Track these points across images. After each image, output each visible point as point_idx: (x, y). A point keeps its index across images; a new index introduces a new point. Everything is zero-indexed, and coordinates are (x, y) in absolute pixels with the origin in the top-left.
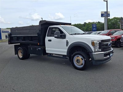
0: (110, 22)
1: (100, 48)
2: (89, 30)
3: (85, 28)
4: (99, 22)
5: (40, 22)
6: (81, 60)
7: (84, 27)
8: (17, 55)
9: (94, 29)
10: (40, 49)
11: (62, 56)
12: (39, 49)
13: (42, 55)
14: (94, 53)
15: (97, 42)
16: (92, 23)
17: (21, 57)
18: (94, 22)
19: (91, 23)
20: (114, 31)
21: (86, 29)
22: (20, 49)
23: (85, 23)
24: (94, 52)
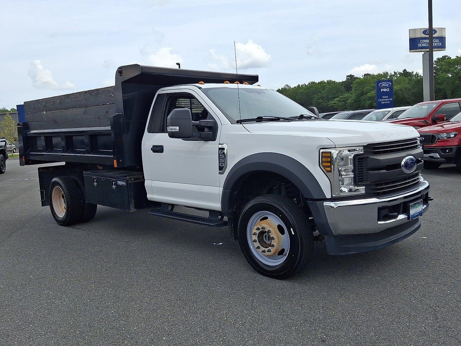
0: (452, 72)
1: (357, 181)
2: (368, 102)
3: (351, 97)
4: (406, 74)
5: (120, 71)
6: (274, 233)
7: (346, 95)
8: (48, 207)
9: (385, 100)
10: (122, 186)
11: (207, 215)
12: (120, 183)
13: (133, 210)
14: (332, 204)
15: (346, 152)
16: (379, 75)
17: (61, 213)
18: (386, 74)
19: (373, 77)
20: (457, 105)
21: (356, 101)
22: (58, 184)
23: (351, 76)
24: (333, 199)
